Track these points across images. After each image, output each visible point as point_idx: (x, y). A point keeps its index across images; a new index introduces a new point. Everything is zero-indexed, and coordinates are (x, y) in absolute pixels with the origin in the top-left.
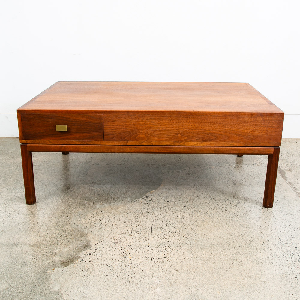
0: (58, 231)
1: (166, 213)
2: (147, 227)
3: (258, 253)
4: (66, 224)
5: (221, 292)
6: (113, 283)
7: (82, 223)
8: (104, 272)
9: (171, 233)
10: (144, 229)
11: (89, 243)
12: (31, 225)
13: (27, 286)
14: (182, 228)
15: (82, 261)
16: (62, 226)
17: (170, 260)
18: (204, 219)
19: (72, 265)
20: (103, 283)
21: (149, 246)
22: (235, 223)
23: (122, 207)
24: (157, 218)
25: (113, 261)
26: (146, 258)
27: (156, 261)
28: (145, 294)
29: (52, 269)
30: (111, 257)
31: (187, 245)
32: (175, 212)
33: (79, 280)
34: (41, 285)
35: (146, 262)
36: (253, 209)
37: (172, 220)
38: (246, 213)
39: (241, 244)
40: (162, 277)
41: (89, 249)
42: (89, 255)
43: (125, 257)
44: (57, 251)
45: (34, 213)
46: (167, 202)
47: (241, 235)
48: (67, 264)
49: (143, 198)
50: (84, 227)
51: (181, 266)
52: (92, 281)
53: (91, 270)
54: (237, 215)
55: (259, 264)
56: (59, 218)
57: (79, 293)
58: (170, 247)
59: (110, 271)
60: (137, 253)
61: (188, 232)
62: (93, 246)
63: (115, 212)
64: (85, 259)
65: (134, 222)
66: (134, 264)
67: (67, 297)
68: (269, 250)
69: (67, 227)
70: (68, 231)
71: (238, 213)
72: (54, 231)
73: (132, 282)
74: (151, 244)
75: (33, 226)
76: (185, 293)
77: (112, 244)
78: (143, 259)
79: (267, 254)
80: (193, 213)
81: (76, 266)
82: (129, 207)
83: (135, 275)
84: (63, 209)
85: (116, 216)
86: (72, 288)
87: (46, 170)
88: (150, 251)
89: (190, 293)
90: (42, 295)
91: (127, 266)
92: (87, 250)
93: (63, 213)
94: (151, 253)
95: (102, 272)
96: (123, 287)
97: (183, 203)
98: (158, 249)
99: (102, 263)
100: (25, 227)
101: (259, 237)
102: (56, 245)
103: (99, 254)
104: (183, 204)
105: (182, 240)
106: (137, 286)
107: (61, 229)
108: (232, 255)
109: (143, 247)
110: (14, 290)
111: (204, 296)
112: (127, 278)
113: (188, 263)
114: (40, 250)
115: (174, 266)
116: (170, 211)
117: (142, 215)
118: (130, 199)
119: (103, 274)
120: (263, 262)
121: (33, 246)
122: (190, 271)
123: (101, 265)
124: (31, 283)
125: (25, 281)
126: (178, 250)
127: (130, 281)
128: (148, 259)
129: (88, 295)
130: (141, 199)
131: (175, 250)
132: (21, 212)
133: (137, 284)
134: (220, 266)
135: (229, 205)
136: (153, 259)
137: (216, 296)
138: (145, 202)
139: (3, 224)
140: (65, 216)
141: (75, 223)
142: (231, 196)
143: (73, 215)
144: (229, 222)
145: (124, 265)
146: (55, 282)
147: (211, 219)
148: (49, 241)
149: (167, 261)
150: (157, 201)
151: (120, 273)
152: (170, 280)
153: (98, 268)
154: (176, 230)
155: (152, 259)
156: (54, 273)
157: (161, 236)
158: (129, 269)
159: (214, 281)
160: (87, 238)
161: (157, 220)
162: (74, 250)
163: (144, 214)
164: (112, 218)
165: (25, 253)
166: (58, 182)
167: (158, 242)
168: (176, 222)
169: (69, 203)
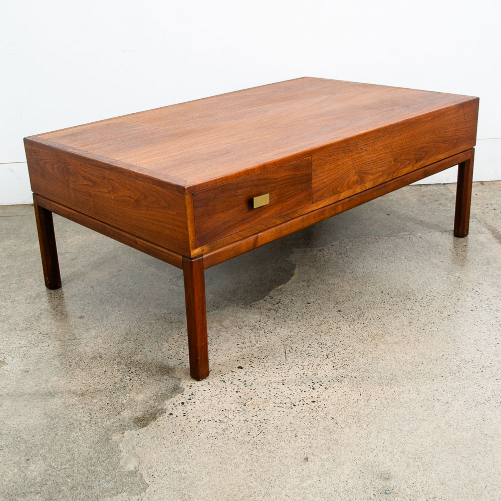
0: (123, 366)
1: (307, 324)
2: (278, 350)
3: (476, 386)
4: (136, 353)
5: (417, 458)
6: (228, 452)
7: (164, 350)
8: (211, 432)
9: (320, 359)
10: (273, 354)
11: (180, 384)
12: (75, 358)
13: (80, 465)
14: (338, 349)
15: (171, 417)
16: (129, 356)
17: (322, 406)
18: (375, 331)
19: (153, 423)
20: (212, 452)
21: (283, 384)
22: (430, 336)
23: (229, 318)
24: (292, 333)
25: (225, 413)
26: (281, 405)
27: (298, 408)
28: (285, 467)
29: (121, 432)
30: (221, 406)
31: (349, 378)
32: (323, 321)
33: (170, 449)
34: (104, 461)
35: (281, 412)
36: (459, 310)
37: (319, 337)
38: (448, 317)
39: (445, 373)
40: (312, 436)
41: (180, 395)
42: (181, 405)
43: (245, 405)
44: (125, 401)
45: (78, 336)
46: (307, 304)
47: (443, 357)
48: (145, 423)
49: (265, 300)
50: (167, 357)
51: (344, 416)
52: (191, 449)
53: (187, 430)
54: (433, 321)
55: (479, 406)
56: (122, 343)
57: (172, 473)
58: (321, 383)
59: (220, 431)
60: (264, 396)
61: (349, 356)
62: (187, 389)
63: (219, 328)
64: (175, 413)
65: (254, 342)
66: (262, 416)
67: (151, 480)
68: (495, 380)
69: (138, 358)
70: (141, 365)
71: (434, 317)
72: (116, 366)
73: (260, 447)
74: (287, 380)
75: (77, 359)
76: (355, 463)
77: (219, 384)
78: (276, 407)
79: (491, 388)
80: (354, 321)
81: (161, 425)
82: (241, 316)
83: (265, 436)
84: (128, 327)
85: (220, 333)
86: (159, 463)
87: (89, 259)
88: (287, 391)
89: (364, 462)
90: (108, 478)
91: (250, 420)
92: (178, 396)
93: (127, 334)
94: (289, 395)
95: (207, 434)
96: (247, 457)
97: (337, 305)
98: (300, 387)
99: (206, 417)
100: (65, 363)
101: (474, 359)
102: (123, 391)
103: (198, 403)
104: (336, 307)
105: (341, 370)
106: (271, 454)
107: (128, 362)
108: (430, 393)
109: (274, 385)
110: (58, 472)
111: (389, 466)
112: (251, 442)
113: (355, 410)
114: (95, 401)
115: (331, 416)
116: (315, 319)
117: (266, 330)
118: (242, 303)
119: (209, 437)
120: (486, 402)
121: (82, 394)
122: (360, 423)
123: (204, 421)
124: (87, 458)
125: (76, 457)
126: (336, 388)
127: (257, 446)
128: (285, 406)
129: (186, 475)
130: (262, 301)
131: (330, 388)
132: (55, 336)
133: (270, 452)
134: (411, 413)
135: (417, 304)
136: (294, 405)
137: (408, 466)
138: (270, 306)
139: (25, 360)
140: (132, 339)
141: (151, 349)
142: (419, 287)
143: (146, 336)
144: (419, 335)
145: (244, 418)
146: (128, 455)
147: (388, 331)
148: (109, 384)
149: (318, 408)
150: (289, 304)
151: (239, 433)
152: (326, 440)
153: (200, 426)
154: (328, 353)
155: (292, 406)
156: (124, 439)
157: (302, 364)
158: (253, 426)
159: (403, 439)
160: (175, 376)
161: (293, 337)
162: (155, 397)
163: (269, 328)
164: (215, 337)
165: (70, 407)
166: (114, 279)
167: (298, 376)
168: (327, 338)
169: (137, 316)
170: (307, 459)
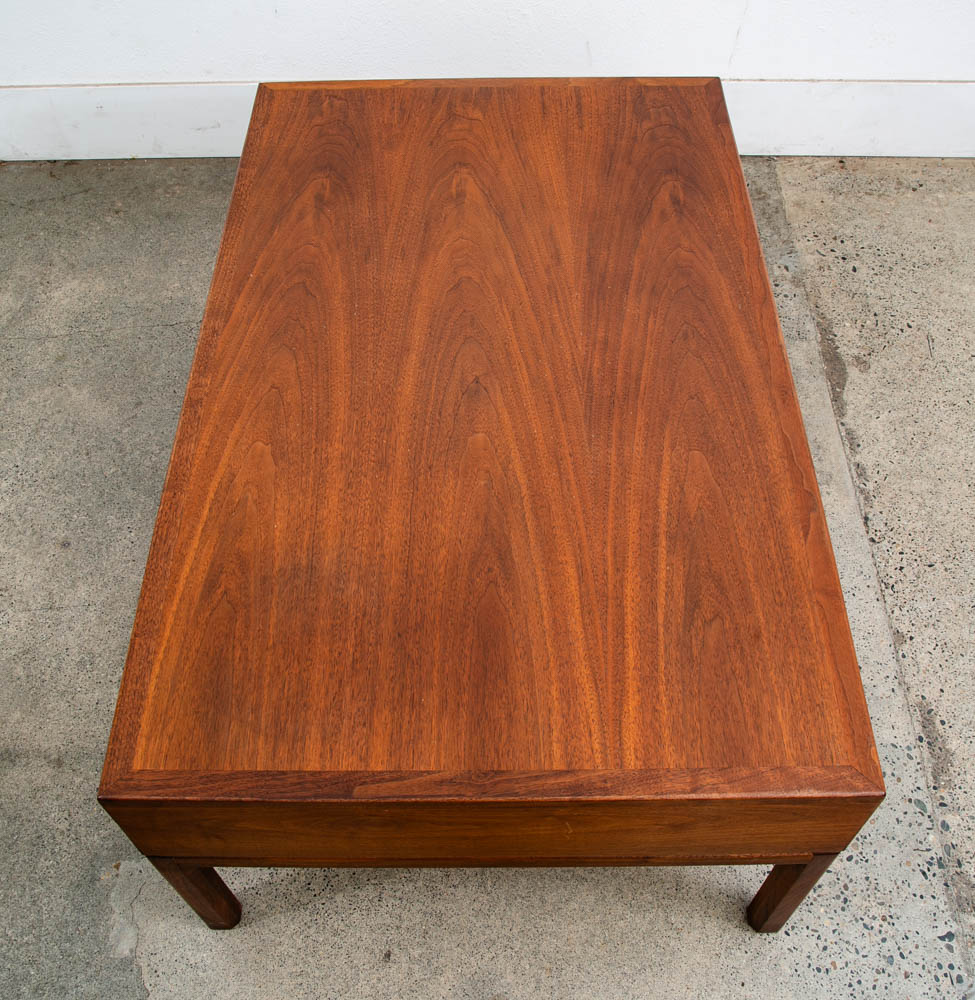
5: (554, 969)
8: (251, 877)
13: (49, 939)
28: (353, 970)
29: (114, 864)
34: (85, 932)
40: (404, 902)
57: (184, 968)
67: (152, 982)
73: (322, 920)
75: (54, 665)
76: (459, 971)
83: (332, 895)
86: (167, 943)
87: (87, 362)
89: (473, 971)
90: (89, 972)
96: (299, 942)
100: (34, 673)
106: (336, 939)
110: (16, 952)
111: (508, 984)
114: (78, 780)
119: (247, 888)
121: (59, 763)
124: (61, 923)
125: (44, 917)
127: (318, 918)
129: (205, 974)
133: (336, 933)
137: (538, 986)
146: (122, 920)
156: (119, 880)
159: (543, 923)
165: (38, 795)
170: (388, 955)
